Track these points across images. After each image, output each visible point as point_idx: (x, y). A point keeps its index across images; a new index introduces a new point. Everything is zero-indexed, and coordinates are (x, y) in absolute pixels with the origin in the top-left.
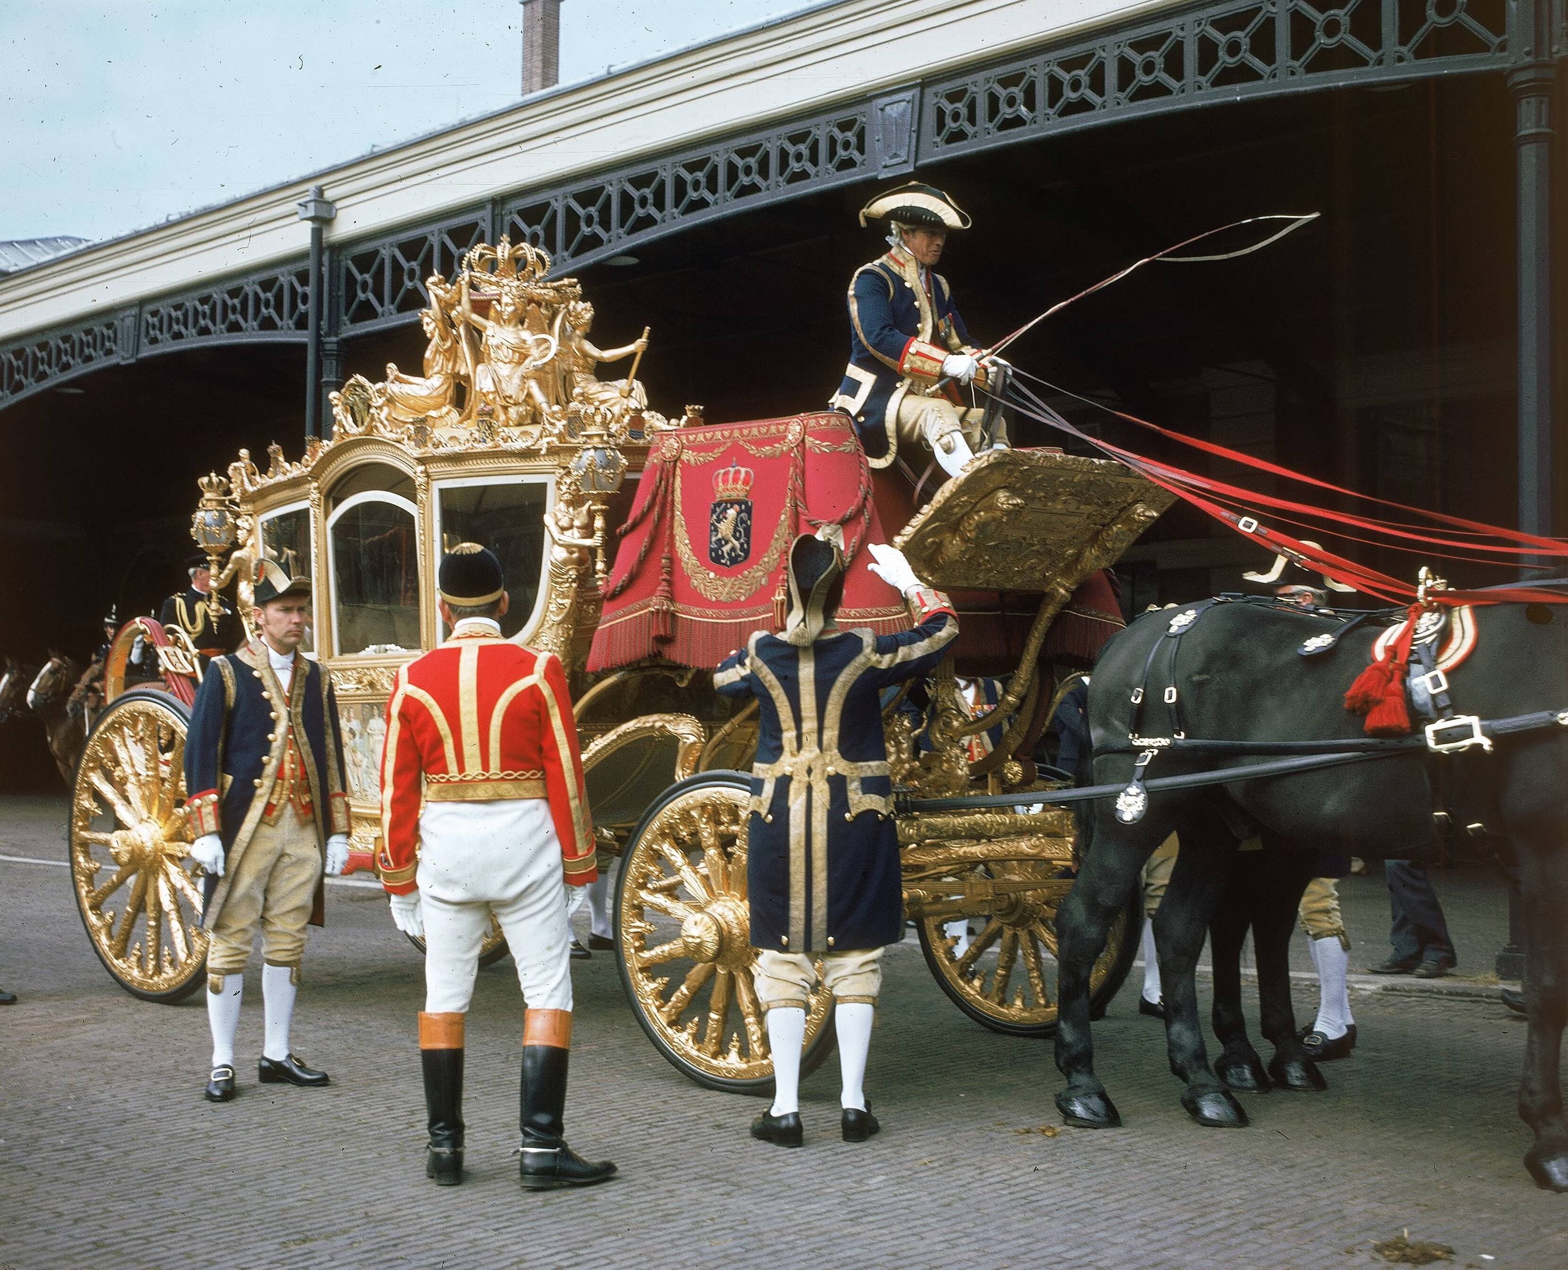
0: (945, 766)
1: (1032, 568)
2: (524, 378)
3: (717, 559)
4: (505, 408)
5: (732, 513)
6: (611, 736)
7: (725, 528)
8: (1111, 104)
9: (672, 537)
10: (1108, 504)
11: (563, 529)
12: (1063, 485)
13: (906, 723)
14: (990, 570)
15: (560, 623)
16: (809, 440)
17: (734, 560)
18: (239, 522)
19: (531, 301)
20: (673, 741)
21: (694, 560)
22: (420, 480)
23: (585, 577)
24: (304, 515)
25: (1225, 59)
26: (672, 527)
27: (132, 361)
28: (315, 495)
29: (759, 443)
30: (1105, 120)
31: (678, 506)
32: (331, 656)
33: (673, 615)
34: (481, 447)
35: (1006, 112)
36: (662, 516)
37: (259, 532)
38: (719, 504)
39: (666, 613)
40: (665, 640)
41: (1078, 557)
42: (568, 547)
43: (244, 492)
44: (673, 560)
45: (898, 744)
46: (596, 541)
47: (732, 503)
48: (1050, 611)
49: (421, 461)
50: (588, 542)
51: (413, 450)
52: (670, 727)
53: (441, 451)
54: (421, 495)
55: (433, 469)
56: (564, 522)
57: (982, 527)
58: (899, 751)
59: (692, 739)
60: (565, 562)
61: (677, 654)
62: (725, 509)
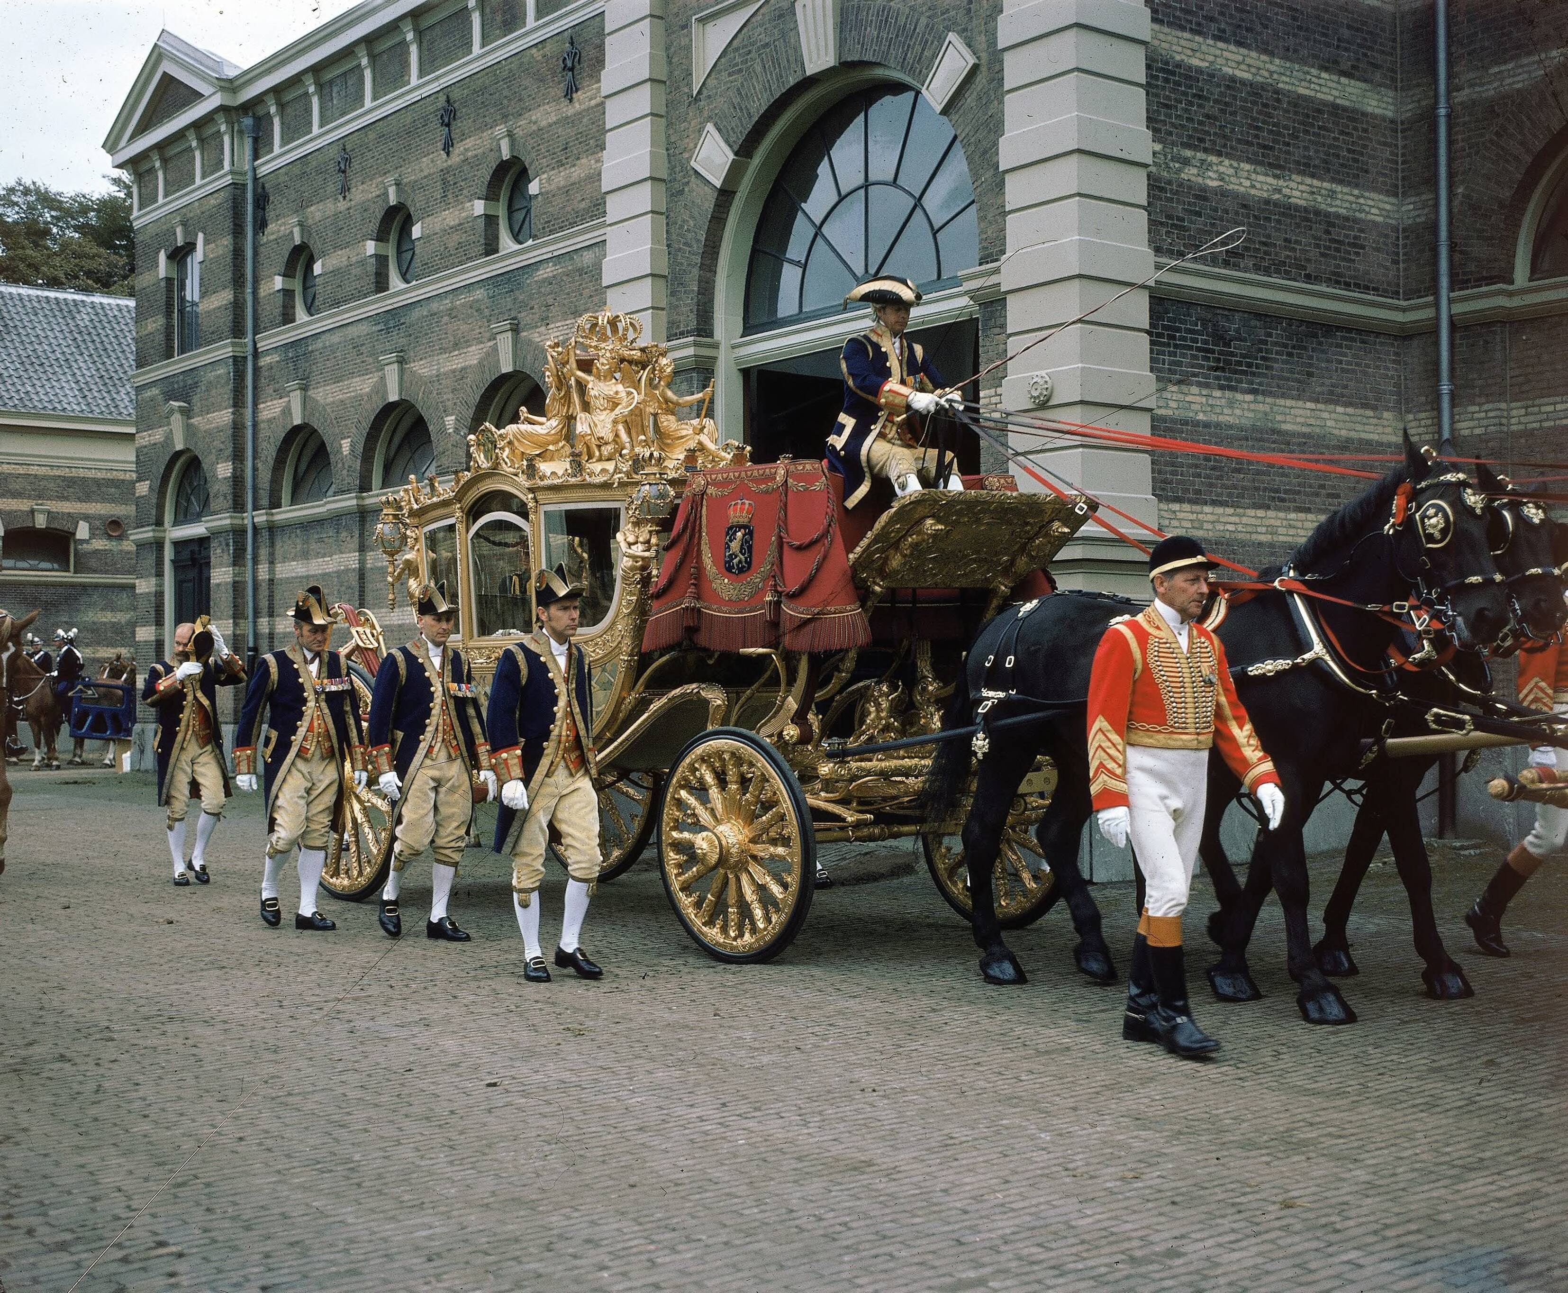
0: (923, 721)
1: (973, 571)
2: (615, 422)
3: (729, 569)
4: (599, 447)
5: (739, 534)
6: (664, 700)
7: (735, 546)
9: (699, 552)
10: (1027, 524)
11: (630, 545)
12: (982, 511)
13: (885, 688)
14: (935, 575)
15: (629, 614)
16: (790, 481)
17: (741, 570)
18: (408, 533)
19: (622, 360)
20: (707, 702)
21: (714, 570)
22: (531, 504)
23: (646, 581)
24: (451, 528)
26: (699, 544)
28: (458, 514)
29: (757, 481)
31: (704, 529)
32: (471, 637)
33: (699, 610)
34: (573, 480)
36: (692, 537)
37: (423, 540)
38: (731, 528)
39: (693, 609)
40: (693, 630)
41: (1012, 562)
42: (634, 558)
43: (411, 509)
44: (700, 568)
45: (878, 705)
46: (652, 553)
47: (741, 527)
48: (995, 603)
49: (531, 490)
50: (647, 554)
51: (525, 482)
52: (703, 693)
53: (547, 482)
54: (532, 516)
55: (540, 496)
56: (631, 539)
57: (915, 546)
58: (879, 711)
59: (719, 702)
60: (632, 569)
61: (703, 639)
62: (735, 533)
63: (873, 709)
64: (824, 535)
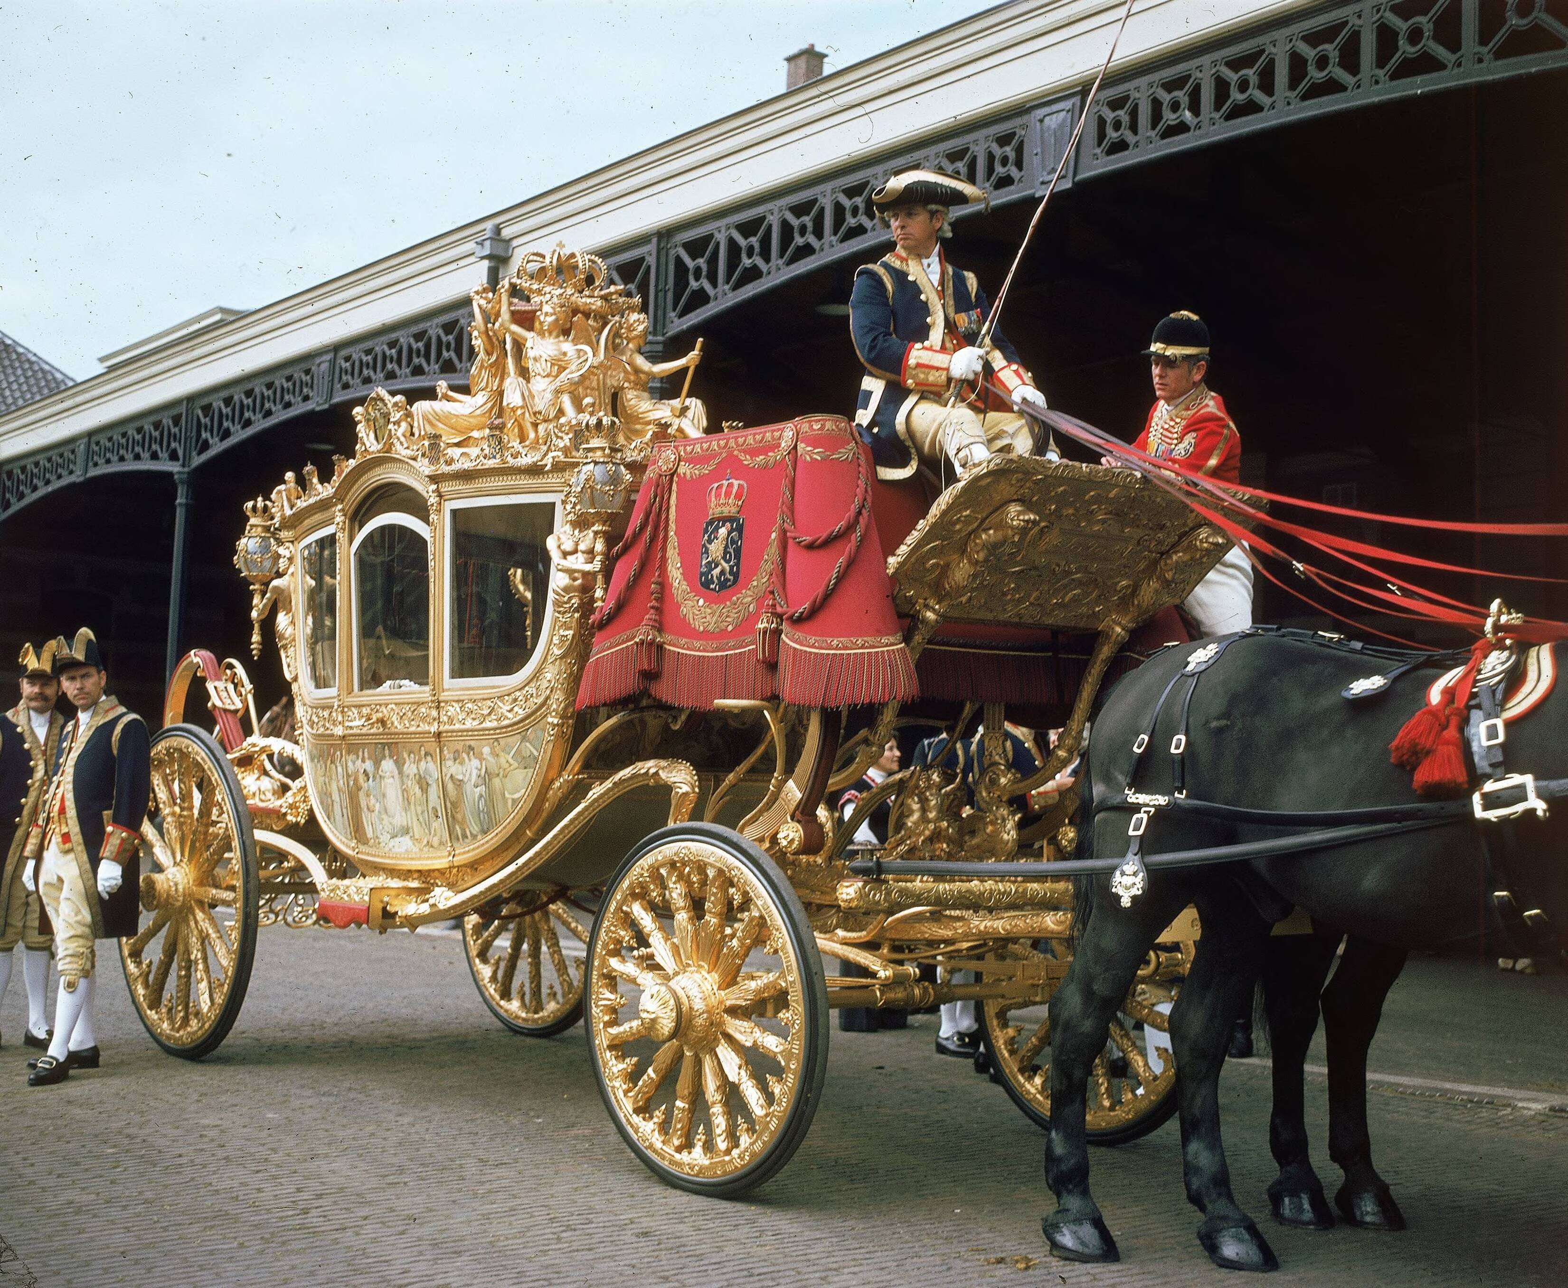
0: (990, 829)
1: (1075, 600)
2: (558, 392)
3: (706, 585)
4: (535, 425)
5: (723, 532)
6: (608, 784)
7: (716, 549)
8: (1280, 105)
9: (664, 559)
10: (1162, 527)
11: (565, 554)
12: (1096, 500)
13: (935, 777)
14: (1020, 601)
15: (563, 657)
16: (801, 446)
17: (723, 585)
18: (281, 551)
19: (575, 311)
20: (667, 789)
21: (685, 586)
22: (433, 500)
23: (586, 607)
24: (331, 540)
25: (1406, 49)
26: (664, 549)
27: (326, 406)
28: (339, 518)
29: (753, 452)
30: (1274, 122)
31: (672, 526)
32: (350, 692)
33: (660, 647)
34: (491, 463)
35: (1169, 117)
36: (653, 538)
37: (298, 560)
38: (711, 523)
39: (651, 643)
40: (651, 676)
41: (1135, 589)
42: (570, 572)
43: (283, 517)
44: (664, 585)
45: (923, 801)
46: (596, 565)
47: (724, 520)
48: (1105, 652)
49: (434, 479)
50: (588, 567)
51: (425, 467)
52: (663, 775)
53: (455, 467)
54: (433, 517)
55: (445, 488)
56: (568, 546)
57: (993, 548)
58: (924, 810)
59: (685, 788)
60: (566, 590)
61: (664, 691)
62: (717, 528)
63: (916, 807)
64: (850, 528)
